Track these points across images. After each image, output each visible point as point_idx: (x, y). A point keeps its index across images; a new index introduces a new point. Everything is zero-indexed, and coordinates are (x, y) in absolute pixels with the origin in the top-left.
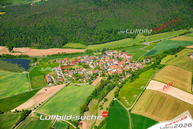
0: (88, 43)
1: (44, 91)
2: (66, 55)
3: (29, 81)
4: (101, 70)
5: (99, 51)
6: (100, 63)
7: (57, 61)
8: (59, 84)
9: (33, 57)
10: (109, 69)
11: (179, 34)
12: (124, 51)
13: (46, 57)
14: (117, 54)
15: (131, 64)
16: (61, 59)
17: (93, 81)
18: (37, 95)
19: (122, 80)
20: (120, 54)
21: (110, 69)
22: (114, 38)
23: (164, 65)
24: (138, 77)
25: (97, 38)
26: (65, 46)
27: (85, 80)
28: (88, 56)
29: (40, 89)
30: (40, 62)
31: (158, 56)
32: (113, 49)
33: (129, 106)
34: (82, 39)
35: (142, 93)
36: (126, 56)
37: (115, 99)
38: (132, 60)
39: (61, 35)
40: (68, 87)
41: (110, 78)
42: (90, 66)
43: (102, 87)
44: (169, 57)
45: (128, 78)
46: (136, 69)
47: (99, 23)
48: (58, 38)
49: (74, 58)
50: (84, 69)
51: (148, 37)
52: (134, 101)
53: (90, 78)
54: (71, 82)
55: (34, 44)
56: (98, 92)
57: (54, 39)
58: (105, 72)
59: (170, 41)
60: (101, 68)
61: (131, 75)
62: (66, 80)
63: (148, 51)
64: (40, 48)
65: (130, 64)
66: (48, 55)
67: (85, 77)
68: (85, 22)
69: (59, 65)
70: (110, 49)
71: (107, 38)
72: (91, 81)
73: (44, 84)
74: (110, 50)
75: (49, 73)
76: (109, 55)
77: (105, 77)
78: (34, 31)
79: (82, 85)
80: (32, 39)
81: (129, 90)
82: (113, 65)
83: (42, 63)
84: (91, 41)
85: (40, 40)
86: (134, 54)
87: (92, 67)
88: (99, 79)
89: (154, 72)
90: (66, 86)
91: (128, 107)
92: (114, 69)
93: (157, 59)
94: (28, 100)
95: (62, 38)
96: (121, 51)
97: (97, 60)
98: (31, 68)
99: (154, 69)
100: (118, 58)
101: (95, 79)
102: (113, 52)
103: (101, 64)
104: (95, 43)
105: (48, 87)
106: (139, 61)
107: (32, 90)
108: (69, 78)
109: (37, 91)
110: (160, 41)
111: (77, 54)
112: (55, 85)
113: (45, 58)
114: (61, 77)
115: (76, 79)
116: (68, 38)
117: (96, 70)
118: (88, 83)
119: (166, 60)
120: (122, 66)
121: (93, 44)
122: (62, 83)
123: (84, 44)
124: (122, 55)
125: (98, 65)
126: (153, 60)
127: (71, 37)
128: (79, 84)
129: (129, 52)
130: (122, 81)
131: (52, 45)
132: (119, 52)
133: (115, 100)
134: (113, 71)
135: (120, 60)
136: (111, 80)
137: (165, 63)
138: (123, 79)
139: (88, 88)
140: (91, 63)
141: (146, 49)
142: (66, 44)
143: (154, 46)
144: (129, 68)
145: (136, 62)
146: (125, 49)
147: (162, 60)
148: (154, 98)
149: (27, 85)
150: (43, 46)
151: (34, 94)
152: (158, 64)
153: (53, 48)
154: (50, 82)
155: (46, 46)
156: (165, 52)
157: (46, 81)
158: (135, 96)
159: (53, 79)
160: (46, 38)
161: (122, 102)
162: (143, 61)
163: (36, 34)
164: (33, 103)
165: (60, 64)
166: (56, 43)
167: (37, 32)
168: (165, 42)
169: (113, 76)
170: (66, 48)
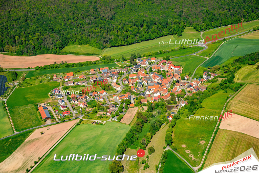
0: (104, 45)
1: (40, 135)
2: (68, 66)
3: (10, 116)
4: (133, 93)
5: (124, 60)
6: (130, 80)
7: (54, 78)
8: (64, 121)
9: (10, 70)
10: (148, 93)
11: (254, 28)
12: (168, 59)
13: (34, 70)
14: (156, 65)
15: (183, 81)
16: (61, 74)
17: (122, 114)
18: (27, 142)
19: (172, 111)
20: (162, 64)
21: (150, 92)
22: (146, 36)
23: (241, 85)
24: (201, 107)
25: (118, 36)
26: (64, 50)
27: (108, 112)
28: (107, 68)
29: (30, 132)
30: (24, 79)
31: (226, 68)
32: (148, 55)
33: (195, 161)
34: (94, 38)
35: (214, 138)
36: (171, 67)
37: (168, 148)
38: (183, 75)
39: (56, 30)
40: (82, 127)
41: (151, 109)
42: (115, 87)
43: (141, 125)
44: (246, 69)
45: (182, 107)
46: (194, 91)
47: (119, 9)
48: (52, 37)
49: (84, 73)
50: (105, 93)
51: (203, 34)
52: (203, 153)
53: (117, 109)
54: (84, 117)
55: (11, 47)
56: (134, 135)
57: (45, 38)
58: (142, 98)
59: (240, 39)
60: (134, 90)
61: (186, 102)
62: (76, 114)
63: (208, 58)
64: (20, 53)
65: (182, 83)
66: (37, 67)
67: (108, 108)
68: (95, 8)
69: (59, 86)
70: (142, 55)
71: (136, 35)
72: (120, 114)
73: (37, 122)
74: (144, 56)
75: (44, 101)
76: (144, 66)
77: (144, 107)
78: (8, 23)
79: (105, 122)
80: (7, 38)
81: (188, 131)
82: (152, 84)
83: (28, 82)
84: (109, 40)
85: (21, 39)
86: (184, 64)
87: (117, 88)
88: (133, 111)
89: (228, 98)
90: (78, 124)
91: (195, 164)
92: (156, 92)
93: (226, 72)
94: (12, 154)
95: (59, 37)
96: (162, 59)
97: (124, 76)
98: (10, 91)
99: (226, 92)
100: (159, 71)
101: (126, 111)
102: (148, 60)
103: (132, 82)
104: (116, 45)
105: (45, 126)
106: (195, 75)
107: (16, 132)
108: (80, 109)
109: (25, 135)
110: (225, 40)
111: (88, 65)
112: (58, 123)
113: (33, 72)
114: (66, 107)
115: (93, 112)
116: (68, 36)
117: (125, 95)
118: (115, 119)
119: (243, 76)
120: (167, 85)
121: (111, 47)
122: (70, 120)
123: (96, 46)
124: (166, 66)
125: (128, 85)
126: (220, 74)
127: (74, 34)
128: (100, 121)
129: (176, 61)
130: (173, 113)
131: (42, 50)
132: (159, 60)
133: (169, 151)
134: (155, 95)
135: (163, 75)
136: (154, 113)
137: (242, 80)
138: (175, 110)
139: (117, 128)
140: (115, 81)
141: (203, 54)
142: (66, 47)
143: (216, 49)
144: (180, 90)
145: (191, 78)
146: (169, 54)
147: (237, 75)
148: (236, 146)
149: (6, 123)
150: (26, 50)
151: (22, 141)
152: (231, 81)
153: (43, 53)
154: (47, 118)
155: (31, 51)
156: (237, 61)
157: (40, 115)
158: (203, 142)
159: (53, 111)
160: (30, 36)
161: (182, 155)
162: (201, 77)
163: (12, 29)
164: (22, 159)
165: (61, 84)
166: (49, 45)
167: (14, 25)
168: (233, 42)
169: (157, 105)
170: (66, 53)
